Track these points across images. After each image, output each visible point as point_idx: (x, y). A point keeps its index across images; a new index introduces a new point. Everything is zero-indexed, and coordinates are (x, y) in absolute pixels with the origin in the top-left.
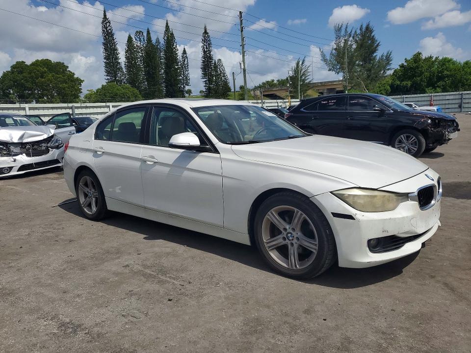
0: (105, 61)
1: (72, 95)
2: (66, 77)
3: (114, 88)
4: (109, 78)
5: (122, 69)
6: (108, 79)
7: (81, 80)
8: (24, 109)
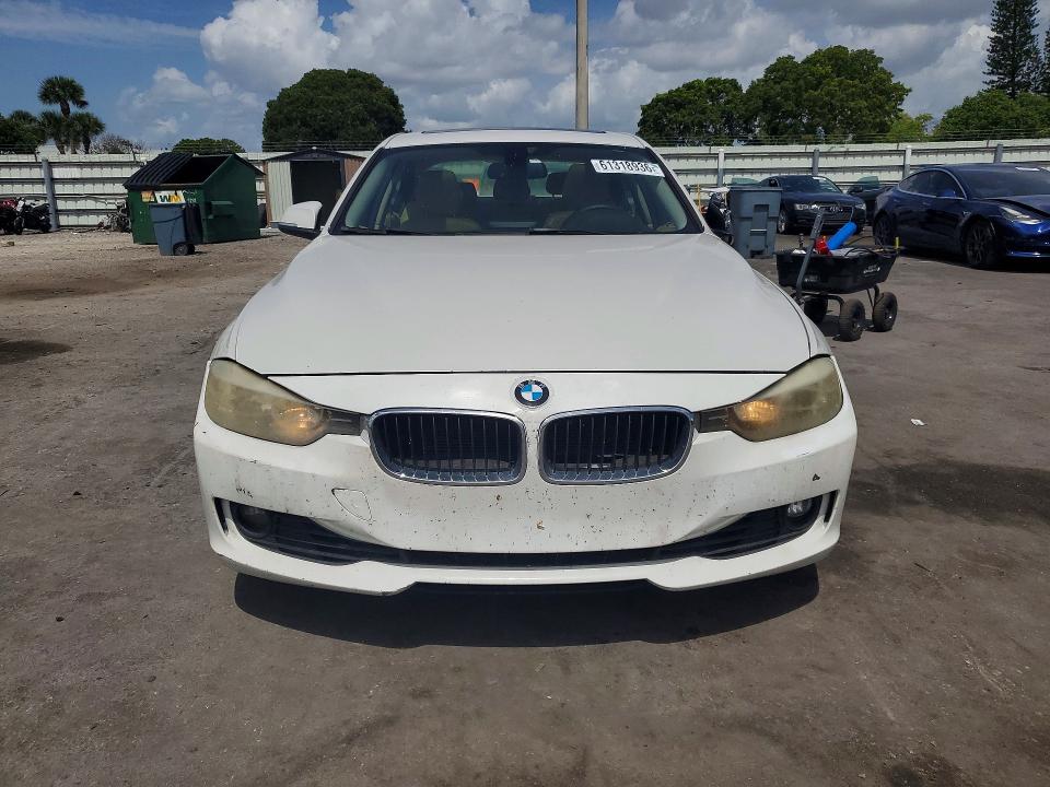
0: (994, 34)
1: (875, 126)
2: (869, 85)
3: (996, 104)
4: (995, 78)
5: (1037, 53)
6: (993, 82)
7: (902, 88)
8: (715, 157)
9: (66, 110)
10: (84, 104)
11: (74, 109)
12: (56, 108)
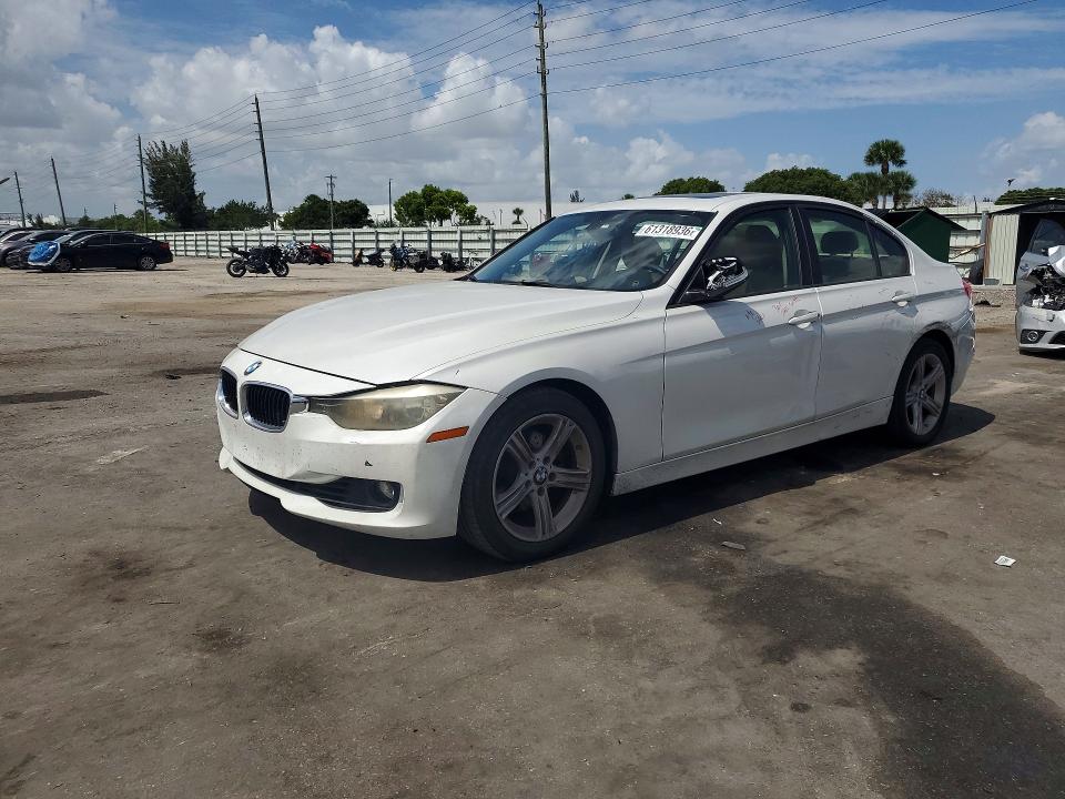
9: (885, 170)
10: (902, 163)
11: (893, 168)
12: (877, 169)
